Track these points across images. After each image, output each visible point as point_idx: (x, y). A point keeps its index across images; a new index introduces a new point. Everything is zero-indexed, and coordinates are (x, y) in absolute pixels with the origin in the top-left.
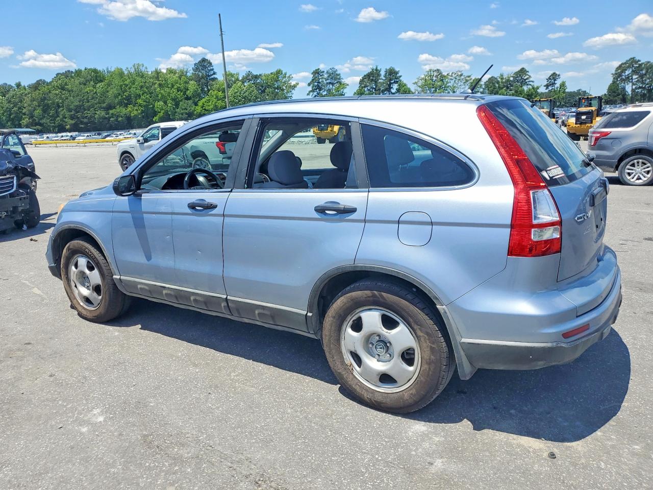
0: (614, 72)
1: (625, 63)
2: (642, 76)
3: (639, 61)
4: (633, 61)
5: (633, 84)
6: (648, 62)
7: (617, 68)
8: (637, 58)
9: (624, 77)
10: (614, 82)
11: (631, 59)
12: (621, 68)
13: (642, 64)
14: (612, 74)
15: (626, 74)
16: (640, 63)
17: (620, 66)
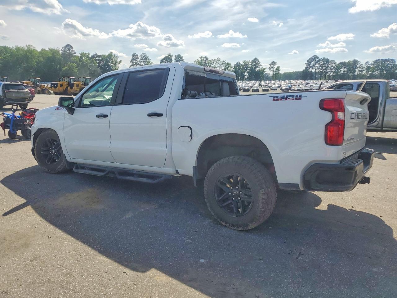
0: (306, 63)
1: (311, 58)
2: (320, 66)
3: (318, 57)
4: (315, 57)
5: (316, 70)
6: (324, 58)
8: (317, 56)
9: (311, 66)
10: (306, 68)
11: (315, 56)
12: (310, 61)
13: (321, 59)
14: (306, 64)
15: (313, 64)
16: (319, 58)
17: (309, 59)
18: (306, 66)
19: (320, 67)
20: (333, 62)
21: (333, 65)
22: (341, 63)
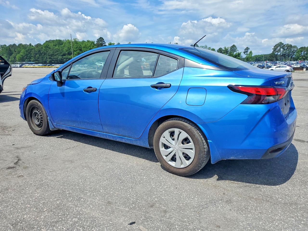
2: (284, 49)
4: (281, 44)
5: (281, 53)
6: (288, 44)
7: (274, 47)
8: (282, 42)
12: (276, 47)
13: (285, 45)
14: (273, 49)
15: (278, 49)
16: (284, 44)
17: (276, 45)
18: (273, 51)
19: (284, 51)
20: (295, 47)
21: (295, 49)
22: (302, 48)
